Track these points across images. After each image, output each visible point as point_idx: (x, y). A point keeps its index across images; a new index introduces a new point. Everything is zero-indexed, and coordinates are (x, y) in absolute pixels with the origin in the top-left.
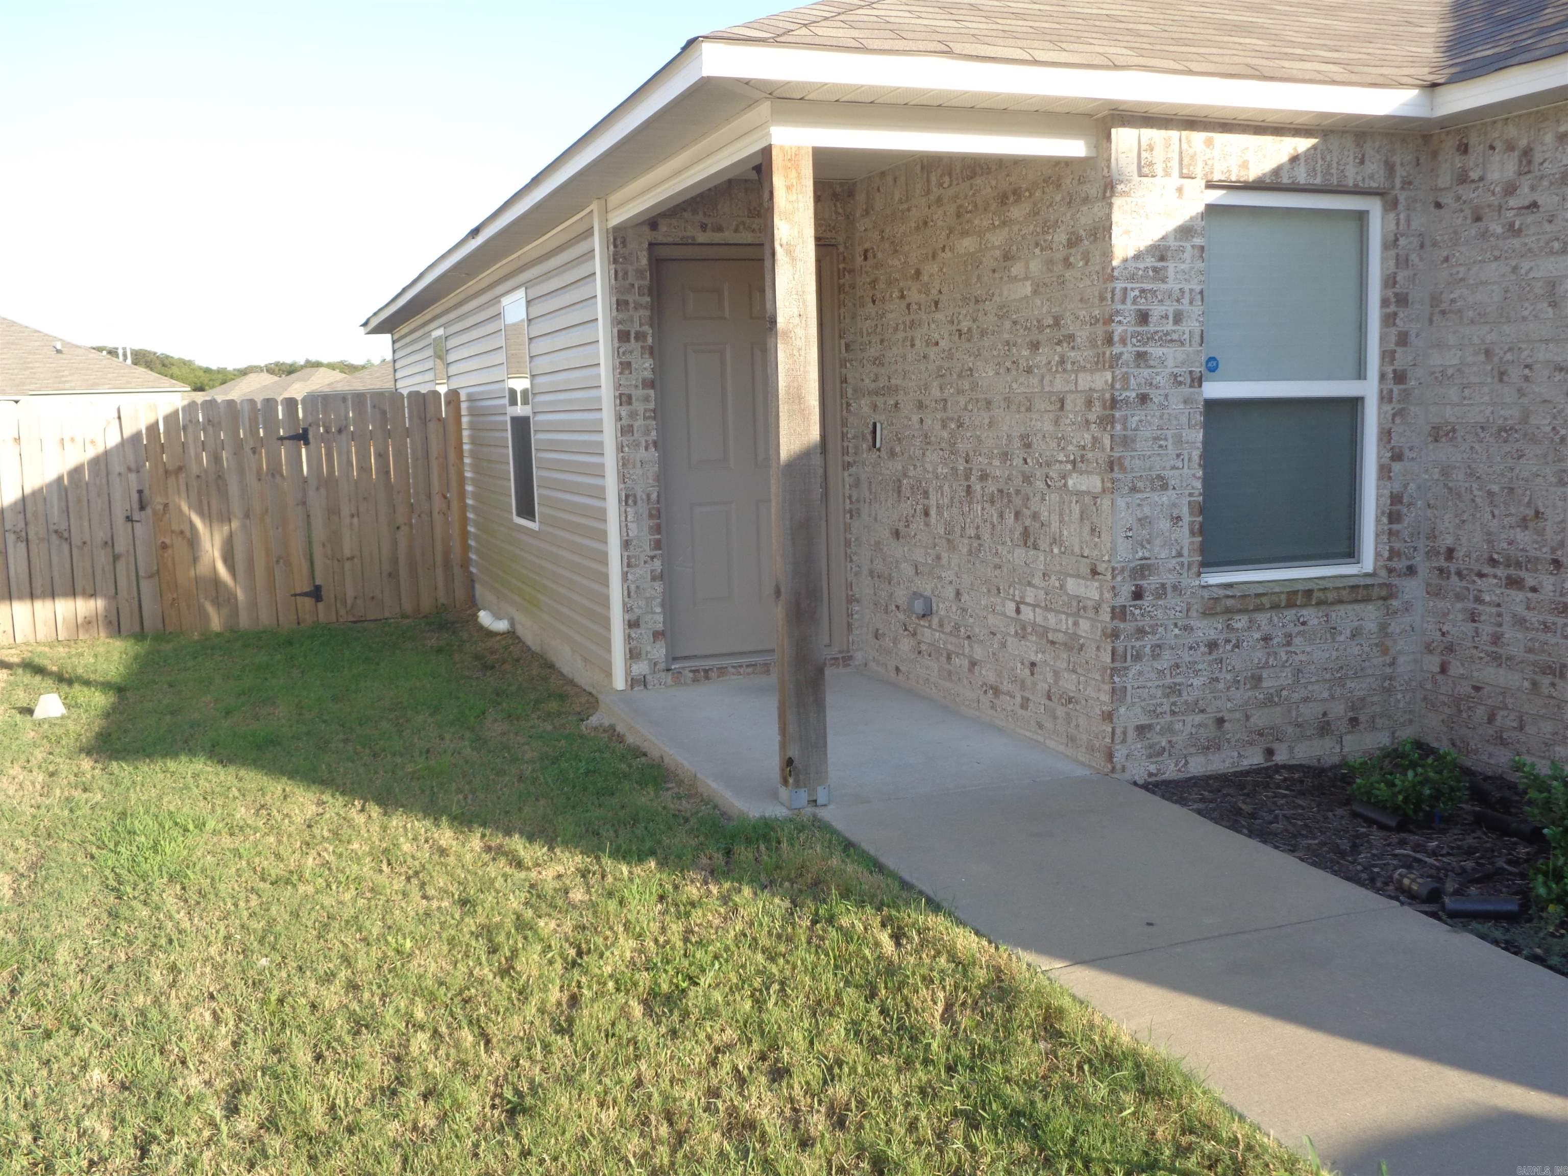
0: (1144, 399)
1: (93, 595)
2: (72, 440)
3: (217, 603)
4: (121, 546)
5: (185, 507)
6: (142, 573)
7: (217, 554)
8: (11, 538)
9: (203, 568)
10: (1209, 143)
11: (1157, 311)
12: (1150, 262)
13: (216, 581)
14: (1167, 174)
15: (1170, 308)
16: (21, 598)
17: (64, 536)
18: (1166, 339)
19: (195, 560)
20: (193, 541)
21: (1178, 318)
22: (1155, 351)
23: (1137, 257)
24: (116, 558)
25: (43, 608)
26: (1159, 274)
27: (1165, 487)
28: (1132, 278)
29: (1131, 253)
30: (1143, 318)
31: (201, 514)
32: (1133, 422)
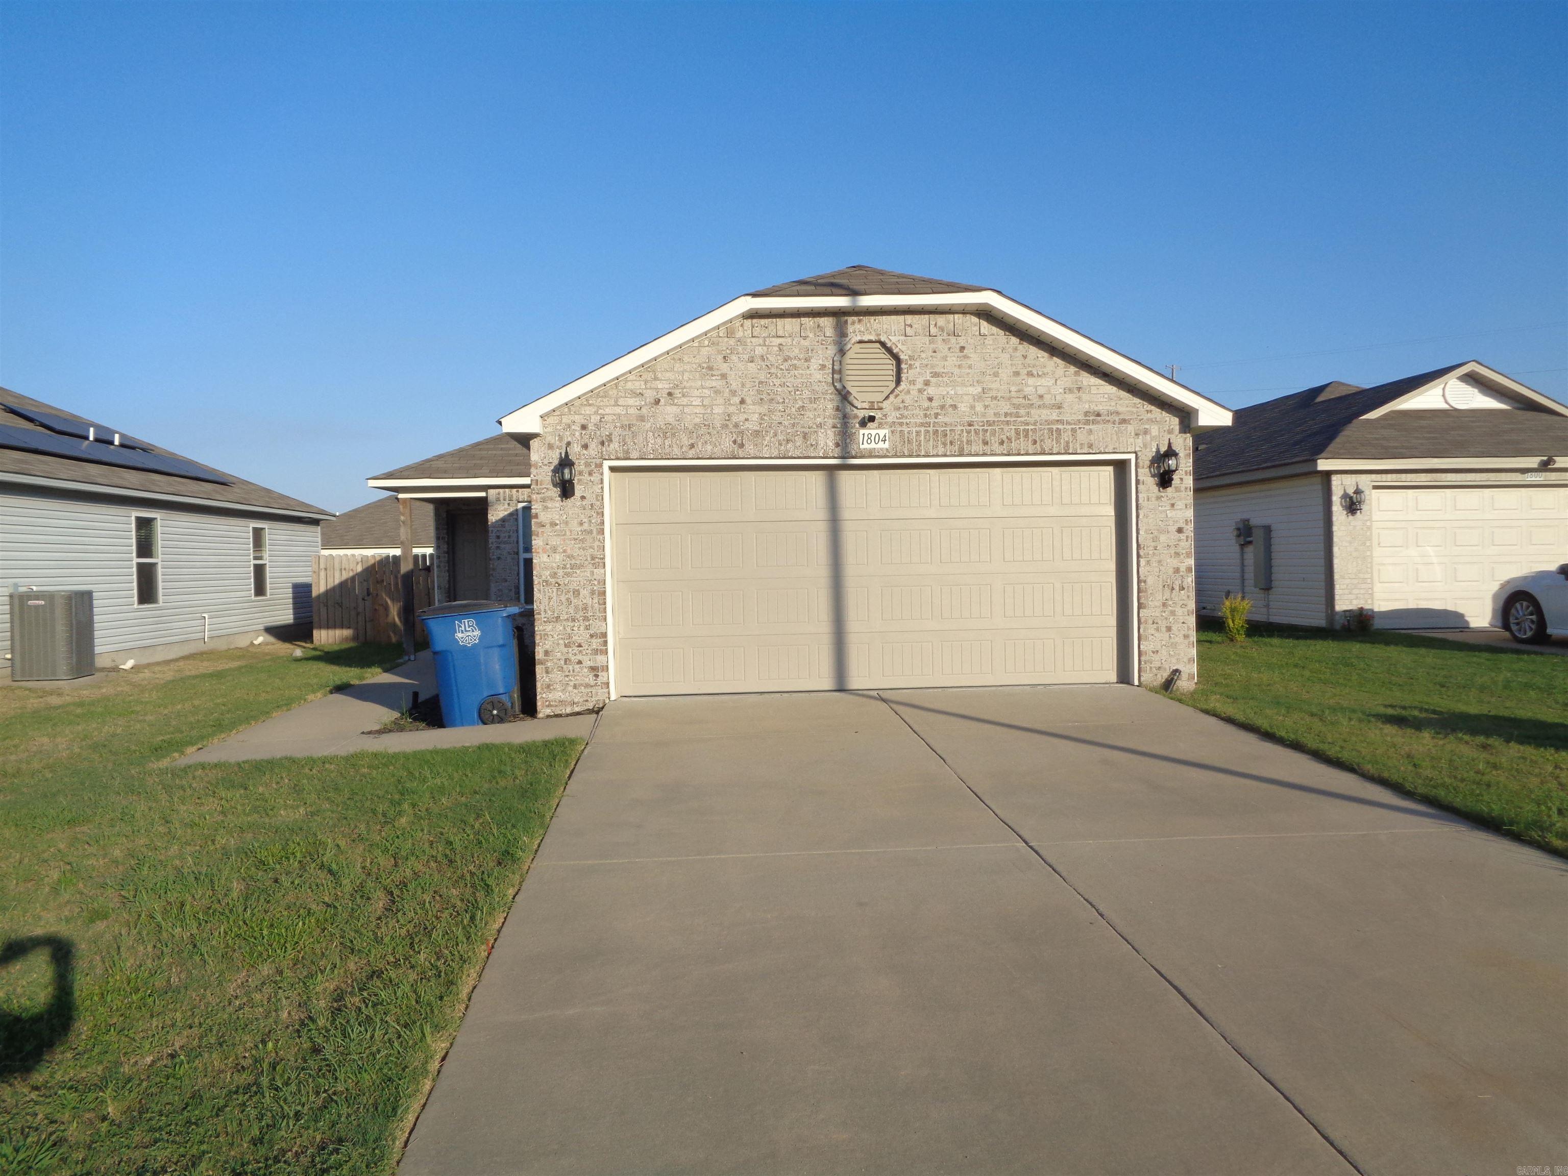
0: (499, 558)
1: (349, 628)
2: (345, 569)
3: (395, 633)
4: (360, 609)
5: (384, 596)
6: (367, 619)
7: (395, 613)
8: (322, 605)
9: (390, 619)
10: (517, 491)
11: (502, 535)
12: (500, 523)
13: (394, 624)
14: (504, 500)
15: (507, 534)
16: (324, 628)
17: (340, 605)
18: (505, 543)
19: (387, 615)
20: (386, 608)
21: (509, 537)
22: (503, 546)
23: (497, 521)
24: (358, 614)
25: (331, 632)
26: (503, 526)
27: (506, 581)
28: (494, 527)
29: (494, 521)
30: (498, 537)
31: (390, 598)
32: (496, 564)
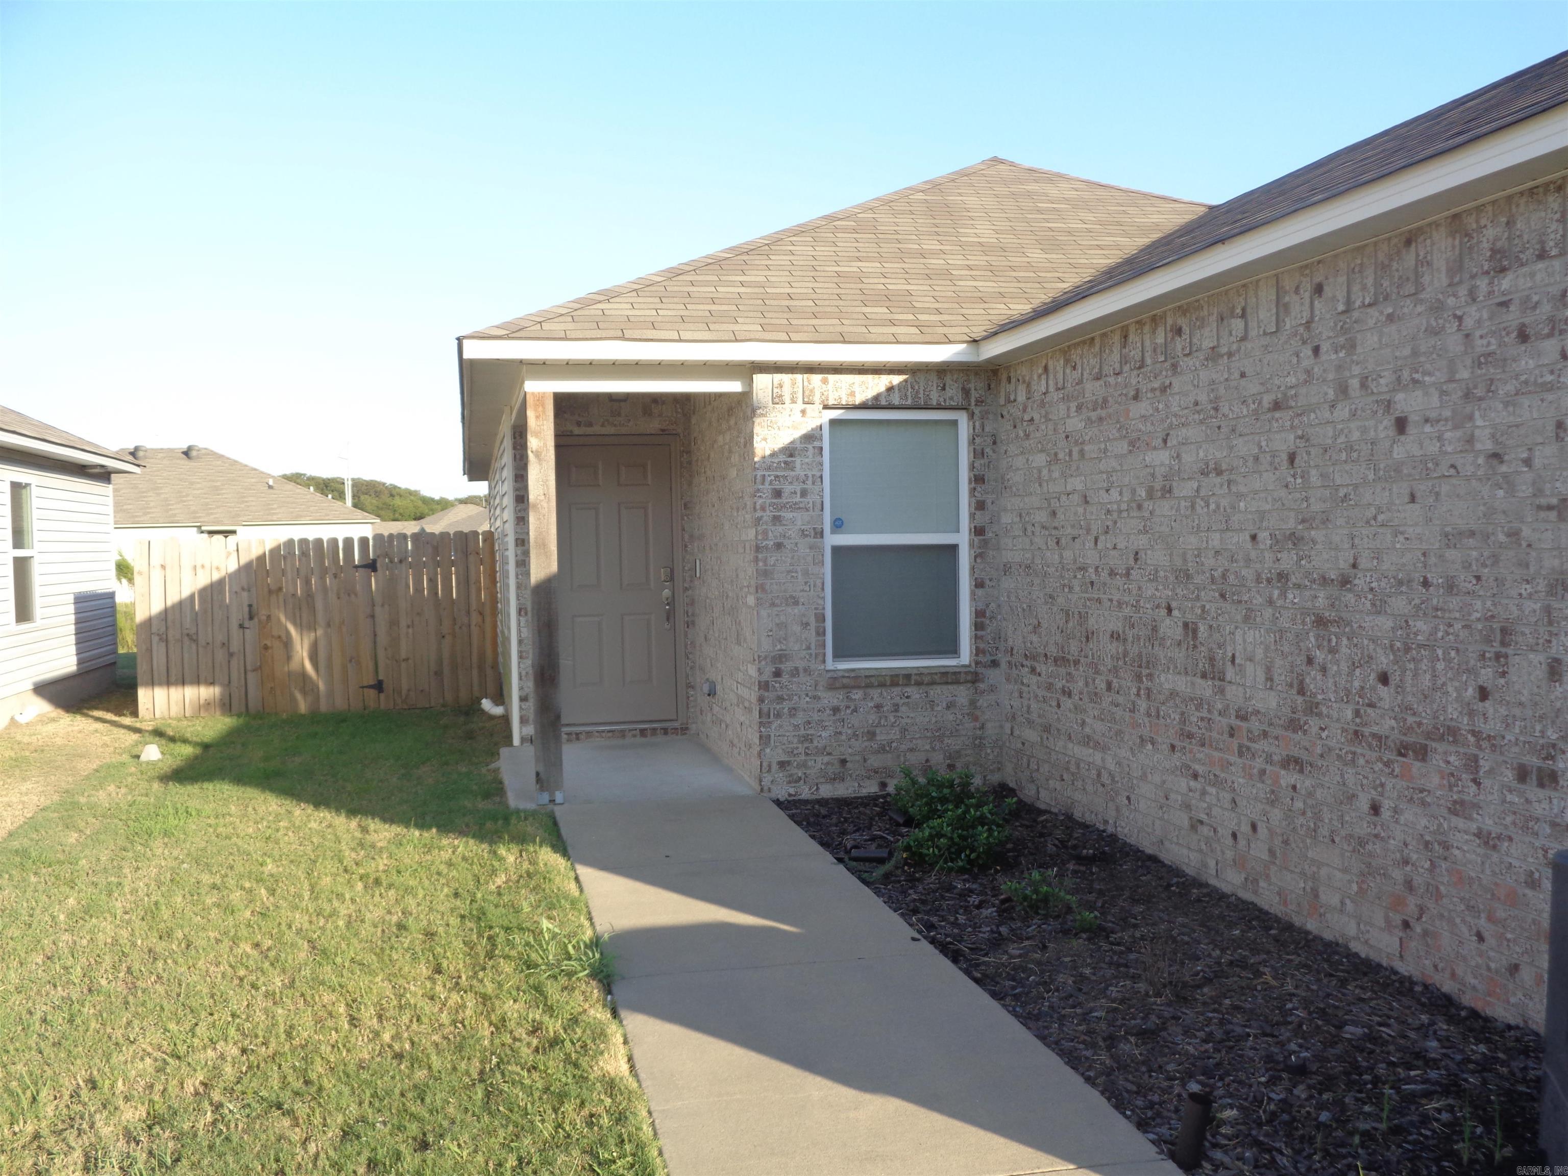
0: (779, 546)
1: (212, 683)
2: (203, 566)
3: (304, 693)
4: (235, 646)
5: (283, 618)
6: (249, 668)
7: (305, 654)
8: (155, 639)
9: (294, 665)
10: (825, 381)
11: (787, 489)
12: (782, 458)
13: (304, 675)
14: (793, 401)
15: (798, 488)
16: (160, 684)
17: (194, 639)
18: (795, 507)
19: (289, 658)
20: (287, 644)
21: (804, 493)
22: (787, 515)
23: (773, 455)
24: (231, 655)
25: (176, 693)
26: (789, 466)
27: (796, 603)
28: (769, 468)
29: (768, 453)
30: (778, 494)
31: (295, 624)
32: (772, 561)
